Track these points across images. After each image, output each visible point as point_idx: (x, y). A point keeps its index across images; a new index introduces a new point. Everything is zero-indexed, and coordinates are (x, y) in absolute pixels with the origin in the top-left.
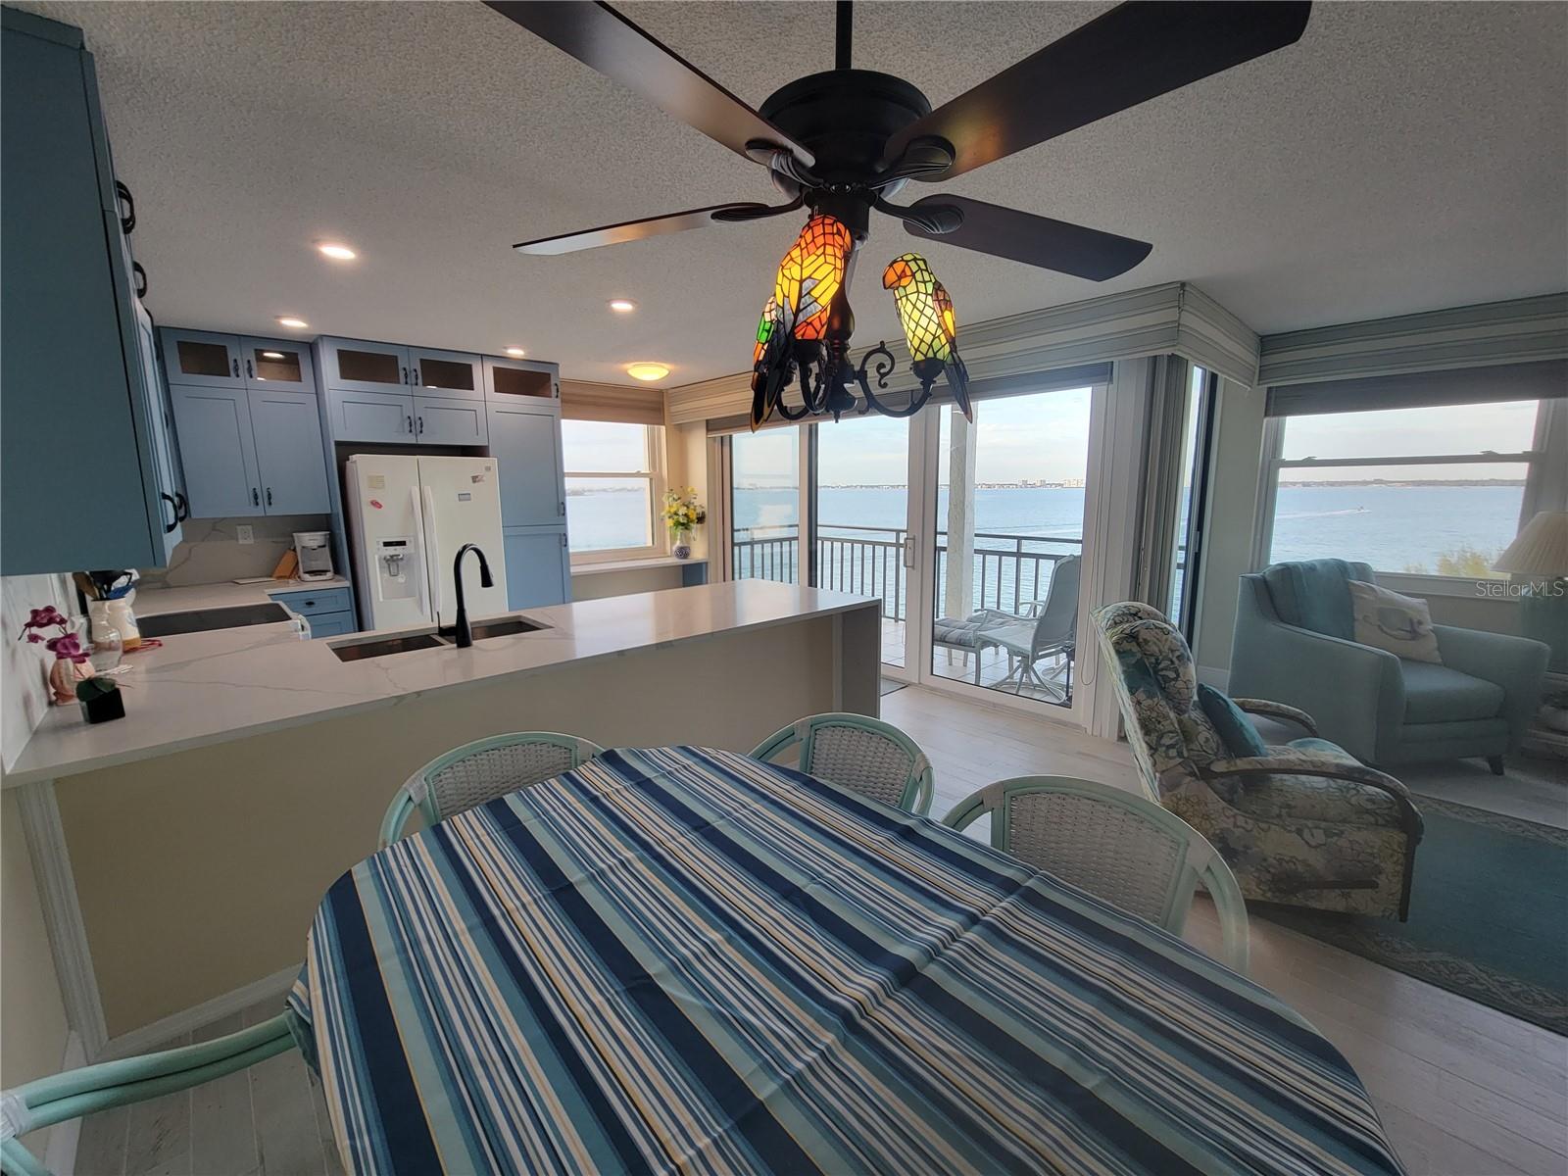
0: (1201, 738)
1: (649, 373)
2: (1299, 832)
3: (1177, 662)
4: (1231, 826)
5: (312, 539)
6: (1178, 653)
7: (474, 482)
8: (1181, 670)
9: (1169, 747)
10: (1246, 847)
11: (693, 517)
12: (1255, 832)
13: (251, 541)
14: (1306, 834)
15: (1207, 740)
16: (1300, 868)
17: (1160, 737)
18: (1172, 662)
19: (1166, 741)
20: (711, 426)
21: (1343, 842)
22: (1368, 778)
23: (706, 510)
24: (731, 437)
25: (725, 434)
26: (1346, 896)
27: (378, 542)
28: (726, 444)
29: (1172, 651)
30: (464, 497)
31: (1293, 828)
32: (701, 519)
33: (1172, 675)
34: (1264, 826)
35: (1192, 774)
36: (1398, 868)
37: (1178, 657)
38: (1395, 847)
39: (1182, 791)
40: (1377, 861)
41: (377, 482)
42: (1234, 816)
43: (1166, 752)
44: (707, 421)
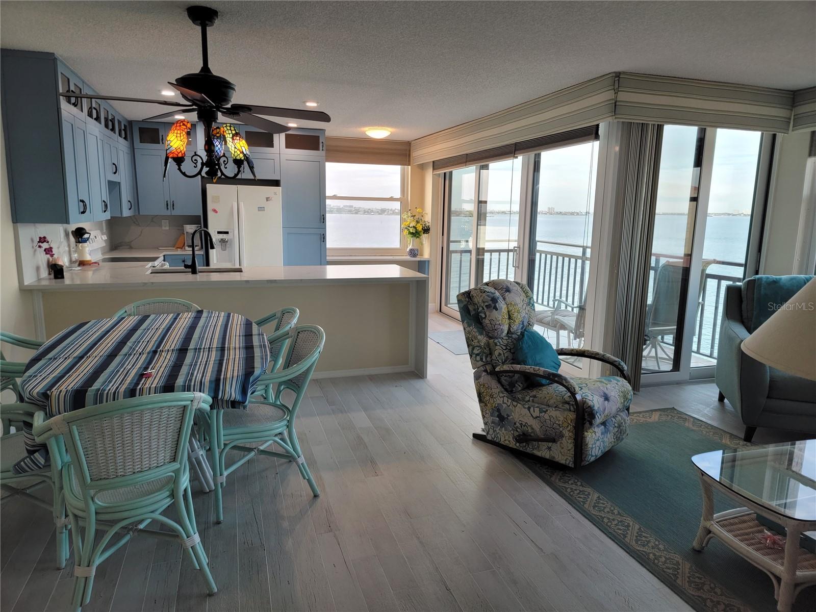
0: (496, 353)
1: (379, 133)
2: (529, 409)
3: (485, 308)
4: (502, 402)
5: (190, 228)
6: (486, 304)
7: (267, 200)
8: (487, 313)
9: (477, 355)
10: (508, 416)
11: (420, 228)
12: (511, 407)
13: (167, 228)
14: (532, 409)
15: (500, 354)
16: (530, 431)
17: (473, 349)
18: (483, 308)
19: (476, 351)
20: (436, 165)
21: (546, 416)
22: (556, 379)
23: (430, 224)
24: (451, 173)
25: (447, 170)
26: (549, 448)
27: (215, 231)
28: (447, 179)
29: (484, 302)
30: (261, 209)
31: (527, 406)
32: (426, 230)
33: (484, 316)
34: (515, 403)
35: (486, 371)
36: (570, 434)
37: (486, 306)
38: (569, 422)
39: (481, 380)
40: (561, 429)
41: (216, 199)
42: (503, 397)
43: (476, 357)
44: (433, 162)
